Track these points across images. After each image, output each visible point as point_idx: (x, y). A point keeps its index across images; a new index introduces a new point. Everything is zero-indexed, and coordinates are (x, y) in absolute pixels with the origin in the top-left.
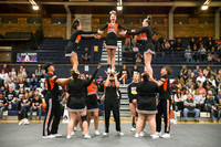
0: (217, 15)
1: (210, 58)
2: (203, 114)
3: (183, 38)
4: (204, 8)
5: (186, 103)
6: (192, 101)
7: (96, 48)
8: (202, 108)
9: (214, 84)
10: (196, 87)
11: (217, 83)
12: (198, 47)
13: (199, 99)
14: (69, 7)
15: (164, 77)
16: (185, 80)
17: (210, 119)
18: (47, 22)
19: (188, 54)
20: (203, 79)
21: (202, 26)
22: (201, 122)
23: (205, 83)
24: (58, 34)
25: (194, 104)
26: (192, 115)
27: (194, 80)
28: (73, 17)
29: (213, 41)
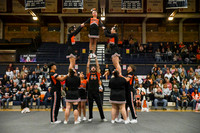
0: (181, 25)
1: (175, 59)
2: (170, 104)
3: (153, 43)
4: (171, 19)
5: (156, 95)
6: (161, 93)
7: (84, 51)
8: (169, 98)
9: (178, 80)
10: (164, 82)
11: (181, 79)
12: (166, 50)
13: (167, 91)
14: (63, 17)
15: (130, 73)
16: (156, 76)
17: (176, 108)
18: (44, 29)
19: (158, 55)
20: (170, 76)
21: (169, 33)
22: (168, 110)
23: (171, 79)
24: (54, 39)
25: (163, 96)
26: (161, 104)
27: (163, 76)
28: (66, 26)
29: (178, 45)
